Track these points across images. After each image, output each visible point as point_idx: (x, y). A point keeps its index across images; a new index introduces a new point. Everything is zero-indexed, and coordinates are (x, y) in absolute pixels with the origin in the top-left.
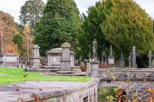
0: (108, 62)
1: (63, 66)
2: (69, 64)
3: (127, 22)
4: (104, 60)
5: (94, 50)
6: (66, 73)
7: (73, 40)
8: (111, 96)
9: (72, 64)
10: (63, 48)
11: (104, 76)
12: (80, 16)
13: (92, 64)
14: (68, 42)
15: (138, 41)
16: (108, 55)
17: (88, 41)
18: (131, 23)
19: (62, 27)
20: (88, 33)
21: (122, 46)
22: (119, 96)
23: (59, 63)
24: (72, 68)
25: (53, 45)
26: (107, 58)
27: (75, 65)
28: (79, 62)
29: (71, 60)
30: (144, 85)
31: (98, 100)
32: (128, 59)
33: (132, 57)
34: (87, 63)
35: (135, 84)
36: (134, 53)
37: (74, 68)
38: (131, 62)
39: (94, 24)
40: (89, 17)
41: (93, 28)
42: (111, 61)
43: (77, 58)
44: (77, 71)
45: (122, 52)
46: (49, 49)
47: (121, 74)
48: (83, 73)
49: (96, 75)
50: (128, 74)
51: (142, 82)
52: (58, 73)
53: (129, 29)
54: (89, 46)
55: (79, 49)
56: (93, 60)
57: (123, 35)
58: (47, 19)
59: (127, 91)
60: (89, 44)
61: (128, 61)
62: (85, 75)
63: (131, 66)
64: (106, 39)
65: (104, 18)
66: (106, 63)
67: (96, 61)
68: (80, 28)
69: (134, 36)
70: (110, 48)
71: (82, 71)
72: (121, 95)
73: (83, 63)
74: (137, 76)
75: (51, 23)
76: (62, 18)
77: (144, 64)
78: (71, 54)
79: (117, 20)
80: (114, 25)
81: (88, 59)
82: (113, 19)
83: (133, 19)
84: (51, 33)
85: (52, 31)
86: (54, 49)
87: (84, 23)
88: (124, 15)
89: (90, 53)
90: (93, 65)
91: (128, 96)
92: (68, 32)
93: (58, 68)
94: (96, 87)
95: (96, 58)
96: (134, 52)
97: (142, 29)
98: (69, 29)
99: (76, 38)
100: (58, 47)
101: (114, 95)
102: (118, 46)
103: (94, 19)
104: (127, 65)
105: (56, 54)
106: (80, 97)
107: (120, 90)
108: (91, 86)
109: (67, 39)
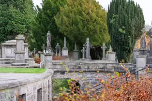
0: (61, 54)
1: (17, 59)
2: (24, 56)
3: (81, 14)
4: (58, 52)
5: (48, 42)
6: (20, 65)
7: (27, 32)
8: (64, 87)
9: (26, 56)
10: (17, 40)
11: (58, 67)
12: (34, 8)
13: (46, 56)
14: (22, 34)
15: (92, 33)
16: (62, 46)
17: (41, 33)
18: (85, 15)
19: (17, 19)
20: (42, 25)
21: (76, 38)
22: (73, 88)
23: (13, 55)
24: (26, 60)
25: (8, 37)
26: (61, 50)
27: (30, 57)
28: (33, 54)
29: (26, 51)
30: (97, 76)
31: (53, 92)
32: (82, 51)
33: (85, 49)
34: (41, 55)
35: (89, 75)
36: (88, 45)
37: (28, 59)
38: (85, 54)
39: (48, 16)
40: (43, 9)
42: (65, 53)
43: (31, 49)
44: (32, 63)
45: (76, 44)
46: (4, 41)
47: (75, 66)
48: (37, 65)
49: (49, 67)
50: (82, 66)
51: (95, 74)
52: (12, 65)
53: (83, 21)
54: (43, 37)
55: (33, 41)
56: (47, 52)
57: (76, 26)
58: (2, 11)
59: (81, 83)
60: (43, 35)
61: (82, 53)
62: (39, 67)
63: (85, 57)
64: (60, 31)
65: (59, 10)
66: (60, 55)
67: (50, 52)
68: (34, 20)
69: (88, 27)
70: (63, 40)
71: (37, 62)
72: (75, 86)
73: (37, 55)
74: (90, 67)
75: (5, 15)
76: (16, 11)
77: (98, 55)
78: (25, 46)
79: (71, 12)
80: (68, 17)
81: (42, 50)
82: (67, 11)
83: (86, 11)
84: (6, 25)
85: (6, 24)
86: (9, 41)
87: (38, 15)
88: (78, 7)
89: (44, 45)
91: (82, 87)
92: (23, 24)
93: (13, 60)
94: (50, 79)
95: (50, 50)
96: (88, 43)
97: (96, 20)
98: (23, 21)
99: (30, 30)
100: (13, 39)
101: (68, 87)
102: (72, 38)
103: (48, 11)
104: (81, 56)
105: (11, 46)
106: (34, 89)
107: (73, 81)
108: (45, 78)
109: (22, 31)
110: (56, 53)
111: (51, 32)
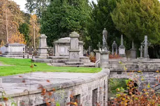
0: (118, 52)
1: (71, 57)
2: (78, 54)
3: (139, 11)
4: (115, 50)
5: (104, 40)
6: (75, 64)
7: (82, 29)
8: (122, 88)
9: (81, 54)
10: (71, 37)
11: (115, 66)
12: (89, 4)
13: (102, 54)
14: (76, 31)
15: (150, 30)
16: (119, 45)
17: (97, 31)
18: (143, 11)
19: (71, 15)
20: (97, 21)
21: (133, 36)
22: (131, 88)
23: (67, 53)
24: (80, 58)
25: (61, 34)
26: (118, 48)
27: (85, 55)
28: (88, 52)
29: (80, 50)
30: (156, 76)
31: (109, 92)
32: (139, 49)
33: (143, 47)
34: (97, 54)
35: (147, 75)
36: (146, 43)
37: (83, 58)
38: (143, 52)
39: (104, 12)
40: (99, 4)
41: (102, 16)
42: (122, 51)
43: (86, 48)
44: (86, 62)
45: (133, 42)
46: (57, 38)
47: (133, 65)
48: (93, 64)
49: (106, 66)
50: (140, 65)
51: (154, 74)
52: (66, 64)
53: (141, 18)
54: (99, 35)
55: (88, 38)
56: (103, 50)
57: (134, 23)
58: (55, 7)
59: (139, 83)
60: (99, 33)
61: (140, 52)
62: (95, 66)
63: (143, 56)
64: (117, 28)
65: (115, 6)
66: (116, 53)
67: (106, 51)
68: (90, 17)
69: (146, 25)
70: (120, 38)
71: (92, 61)
72: (133, 87)
73: (92, 54)
74: (149, 67)
75: (58, 11)
76: (70, 7)
77: (157, 55)
78: (80, 44)
79: (129, 8)
80: (125, 13)
81: (98, 49)
82: (124, 7)
83: (145, 7)
84: (59, 22)
85: (59, 20)
86: (62, 39)
87: (93, 11)
88: (135, 3)
89: (99, 43)
90: (103, 56)
91: (140, 88)
92: (77, 21)
93: (67, 58)
94: (106, 79)
95: (106, 48)
96: (146, 42)
97: (154, 17)
98: (78, 18)
99: (85, 27)
100: (66, 37)
101: (125, 87)
102: (129, 36)
103: (104, 7)
104: (138, 55)
105: (64, 44)
106: (89, 89)
107: (131, 81)
108: (101, 78)
109: (76, 28)
110: (113, 51)
111: (106, 29)
